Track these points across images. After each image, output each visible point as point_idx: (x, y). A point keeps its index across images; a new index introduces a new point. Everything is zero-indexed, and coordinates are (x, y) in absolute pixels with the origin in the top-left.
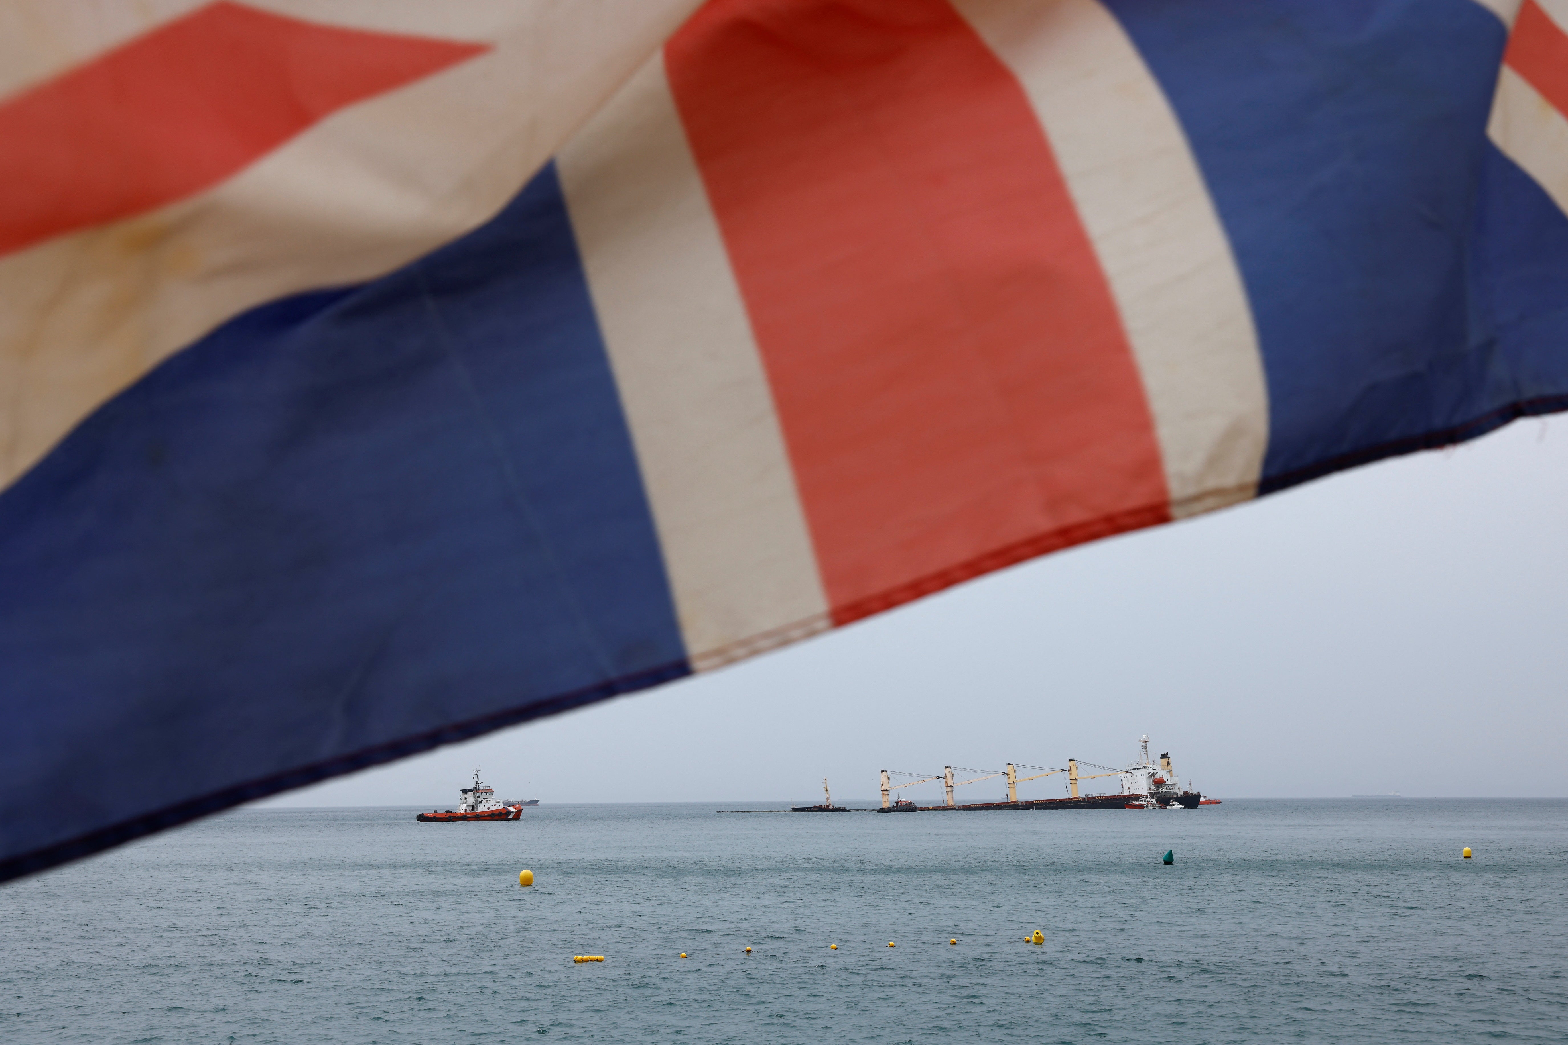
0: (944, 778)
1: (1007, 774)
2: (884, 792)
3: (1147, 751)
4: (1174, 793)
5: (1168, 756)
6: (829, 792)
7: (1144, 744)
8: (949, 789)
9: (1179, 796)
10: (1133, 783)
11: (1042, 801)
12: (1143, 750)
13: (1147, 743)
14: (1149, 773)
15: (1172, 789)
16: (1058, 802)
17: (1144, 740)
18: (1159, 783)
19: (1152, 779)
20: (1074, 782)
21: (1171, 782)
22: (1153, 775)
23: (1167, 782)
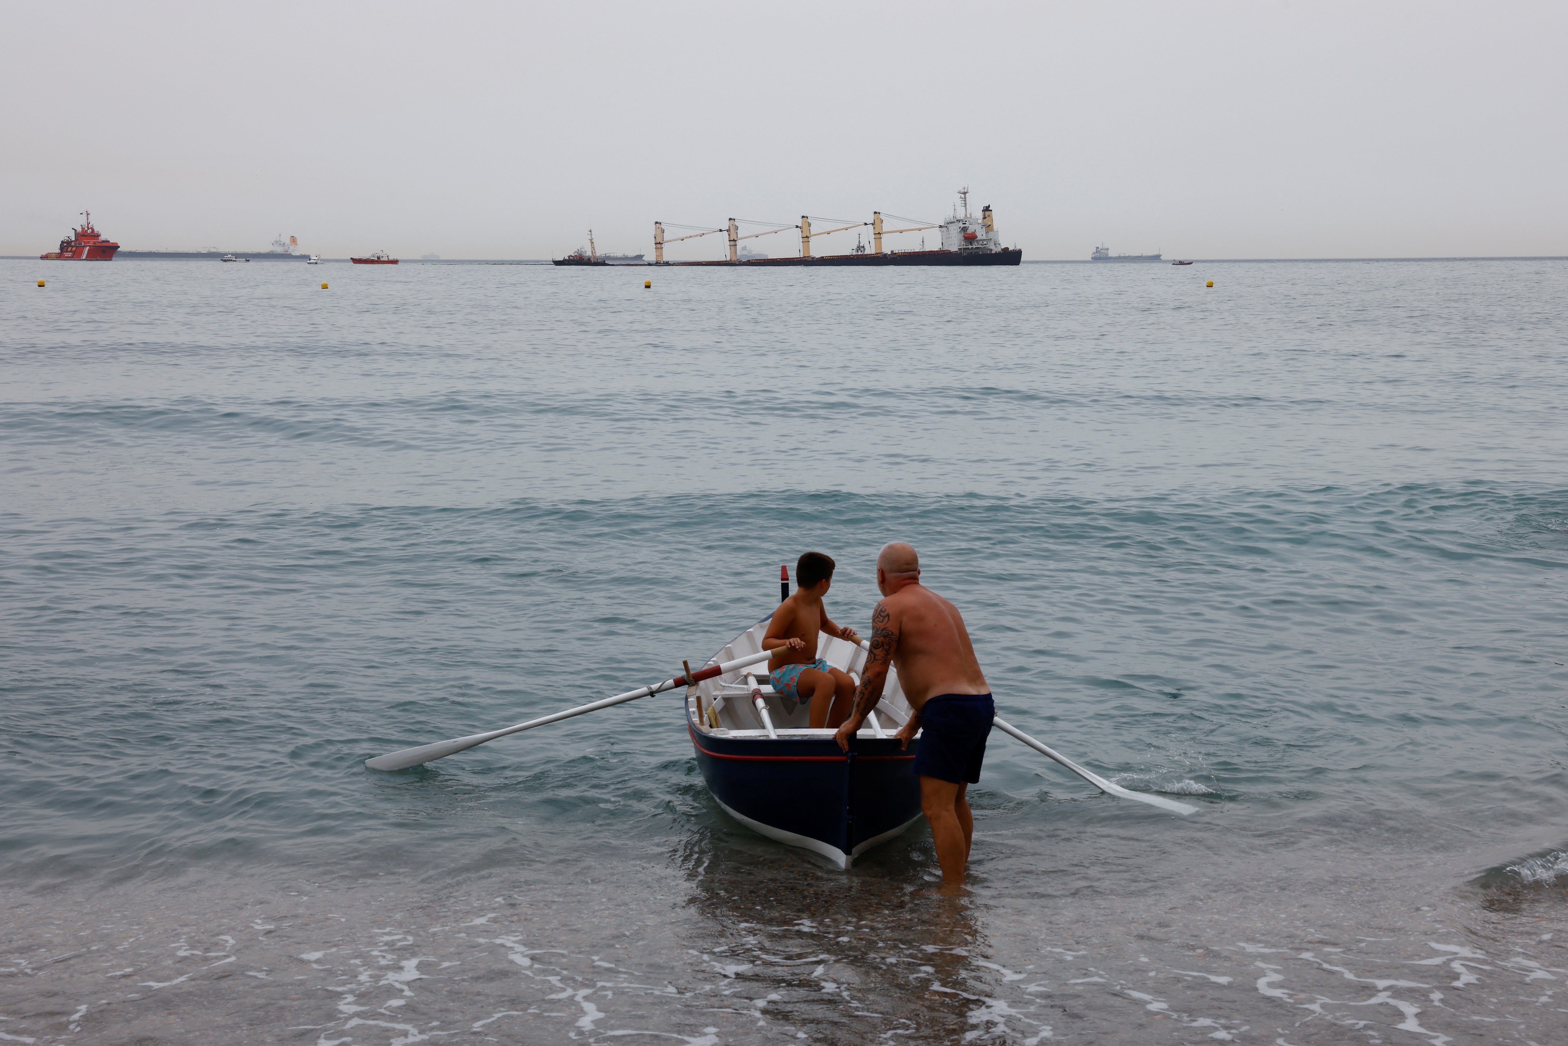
0: (727, 231)
1: (800, 228)
3: (965, 203)
4: (989, 248)
5: (990, 208)
7: (963, 196)
8: (732, 243)
9: (995, 251)
10: (947, 238)
11: (836, 256)
12: (962, 202)
13: (966, 194)
14: (960, 227)
15: (986, 244)
17: (963, 191)
18: (970, 238)
19: (963, 234)
20: (878, 236)
21: (984, 237)
22: (964, 229)
23: (979, 237)
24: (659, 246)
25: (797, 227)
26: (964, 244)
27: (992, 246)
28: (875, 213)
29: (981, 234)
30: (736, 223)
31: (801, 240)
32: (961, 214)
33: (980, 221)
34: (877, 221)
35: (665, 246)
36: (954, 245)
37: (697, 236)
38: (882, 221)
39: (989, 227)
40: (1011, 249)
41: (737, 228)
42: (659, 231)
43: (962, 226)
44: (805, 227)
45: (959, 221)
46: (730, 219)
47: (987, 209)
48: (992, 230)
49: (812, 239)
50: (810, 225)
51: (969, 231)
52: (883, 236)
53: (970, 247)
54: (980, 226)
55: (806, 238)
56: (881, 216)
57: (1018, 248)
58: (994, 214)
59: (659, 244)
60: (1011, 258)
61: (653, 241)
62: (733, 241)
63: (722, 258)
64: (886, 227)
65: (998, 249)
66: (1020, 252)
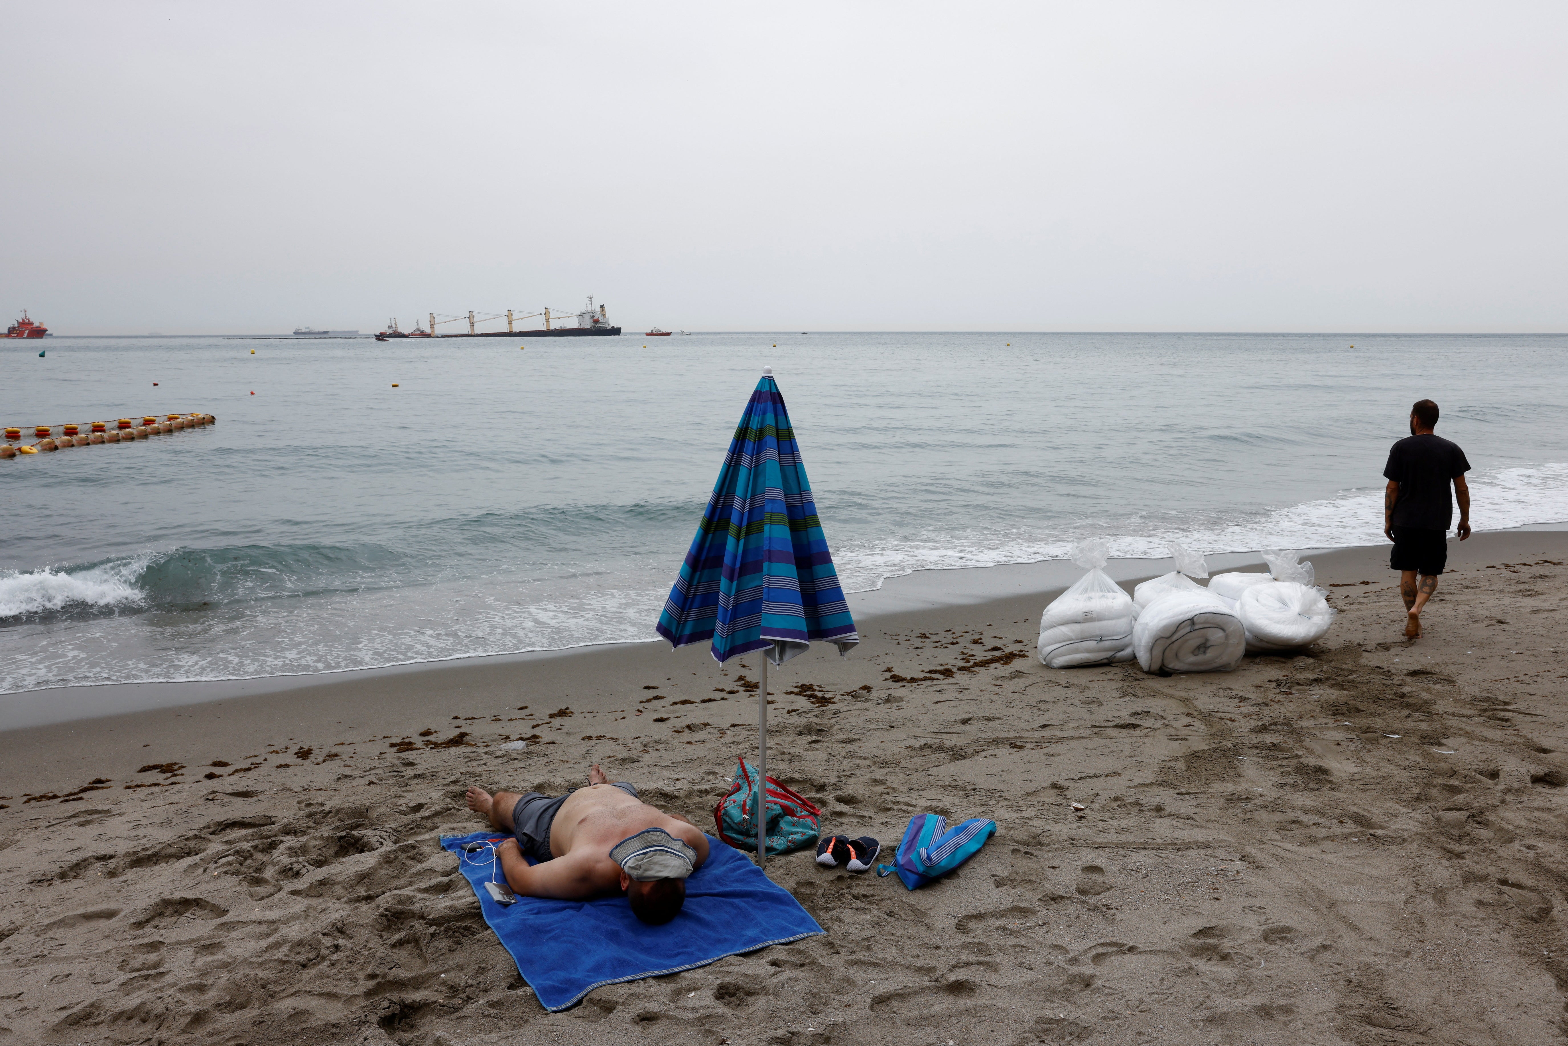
0: (469, 318)
3: (591, 303)
5: (604, 306)
7: (589, 300)
9: (608, 329)
10: (583, 321)
11: (526, 331)
13: (591, 299)
15: (604, 325)
16: (535, 332)
17: (589, 297)
18: (596, 321)
19: (592, 319)
22: (593, 317)
26: (593, 325)
27: (607, 326)
28: (545, 308)
29: (601, 320)
30: (473, 314)
31: (508, 323)
32: (589, 309)
33: (599, 313)
34: (547, 313)
35: (436, 326)
36: (588, 324)
37: (453, 320)
38: (549, 313)
39: (604, 315)
40: (616, 327)
41: (474, 316)
42: (432, 318)
43: (591, 315)
44: (509, 316)
45: (589, 313)
47: (602, 307)
48: (606, 317)
49: (513, 322)
50: (512, 315)
51: (595, 318)
52: (550, 320)
53: (597, 326)
54: (600, 315)
55: (510, 322)
56: (549, 310)
57: (619, 327)
58: (606, 309)
59: (432, 325)
60: (616, 332)
61: (429, 323)
62: (472, 324)
63: (466, 333)
64: (551, 316)
65: (609, 327)
66: (620, 329)
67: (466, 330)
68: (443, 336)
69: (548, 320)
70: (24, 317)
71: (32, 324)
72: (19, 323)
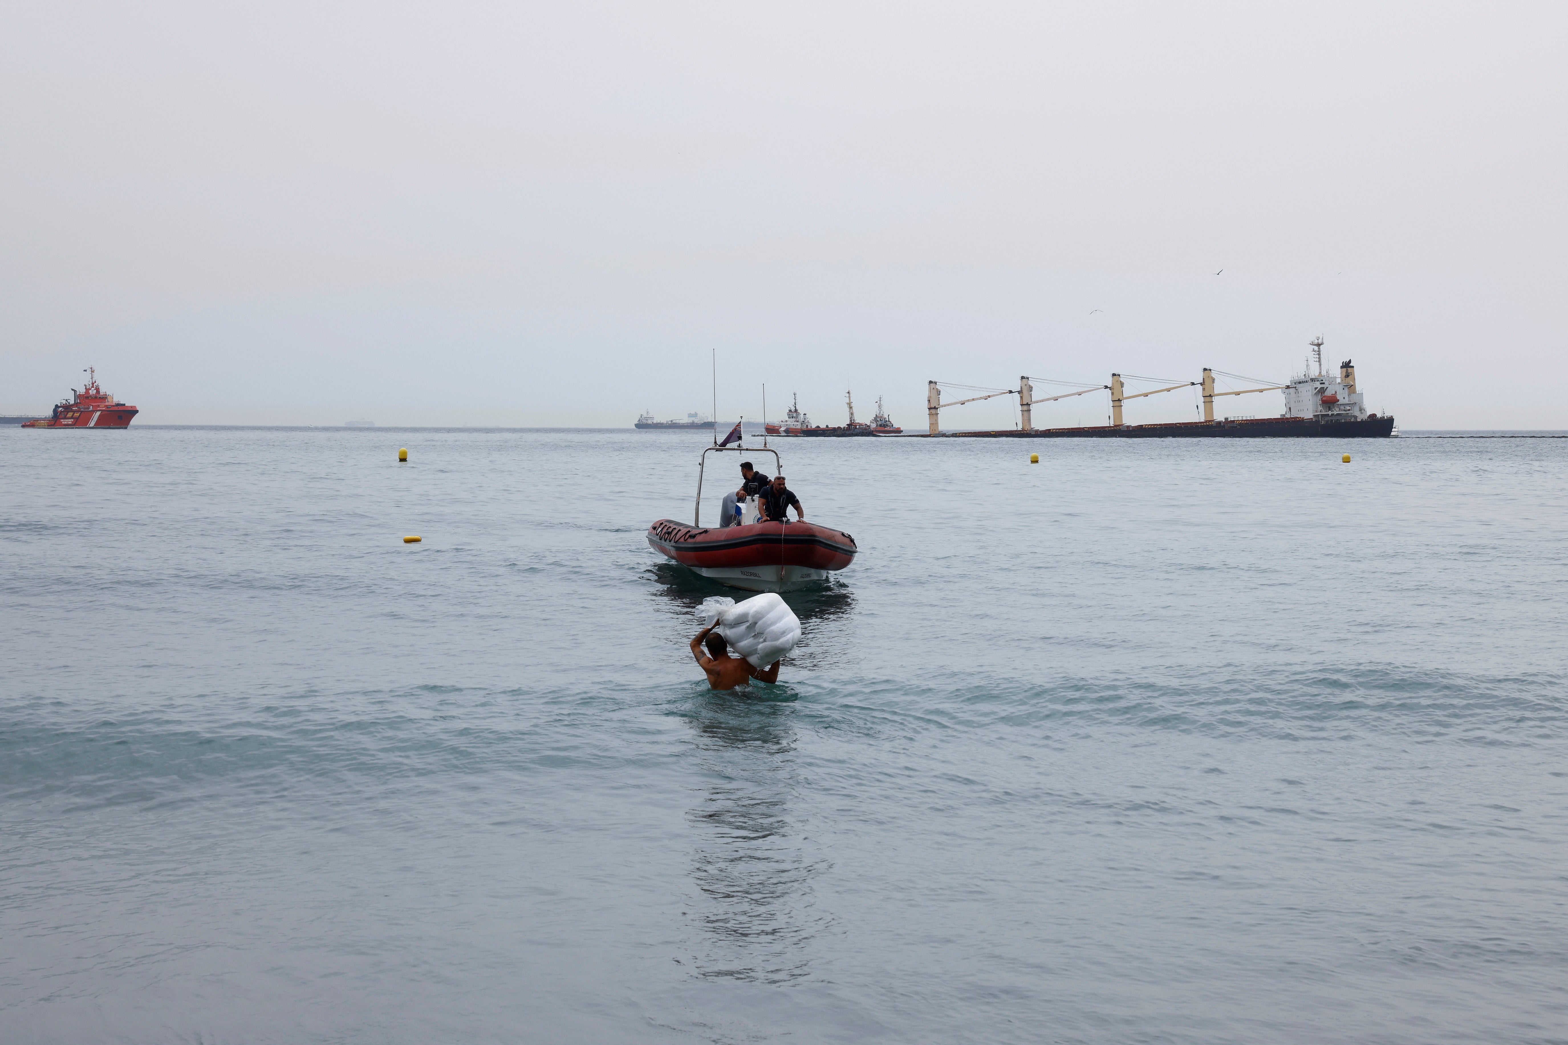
0: (1019, 392)
1: (1110, 388)
2: (932, 411)
3: (1319, 358)
4: (1351, 416)
5: (1351, 365)
6: (855, 410)
7: (1316, 348)
8: (1025, 408)
9: (1359, 420)
10: (1297, 402)
11: (1155, 425)
12: (1316, 356)
13: (1321, 346)
14: (1316, 388)
15: (1349, 410)
16: (1178, 427)
17: (1316, 342)
18: (1329, 402)
19: (1319, 397)
20: (1208, 399)
21: (1346, 401)
22: (1322, 391)
23: (1341, 401)
24: (933, 411)
25: (1106, 387)
26: (1320, 410)
27: (1356, 412)
28: (1205, 370)
29: (1343, 397)
30: (1030, 383)
31: (1111, 404)
32: (1314, 372)
33: (1339, 380)
34: (1207, 381)
35: (941, 411)
36: (1308, 409)
37: (981, 398)
38: (1213, 380)
39: (1351, 388)
40: (1379, 415)
41: (1031, 389)
42: (934, 393)
43: (1319, 386)
44: (1116, 388)
45: (1312, 380)
46: (1023, 378)
47: (1347, 366)
48: (1354, 392)
49: (1125, 403)
50: (1122, 385)
51: (1329, 393)
52: (1215, 399)
53: (1330, 413)
54: (1341, 386)
55: (1117, 402)
56: (1213, 375)
57: (1388, 414)
58: (1358, 372)
59: (933, 409)
60: (1379, 427)
61: (926, 405)
62: (1026, 406)
63: (1012, 427)
64: (1218, 388)
65: (1361, 417)
66: (1391, 421)
67: (1014, 422)
68: (955, 435)
69: (1209, 398)
70: (88, 382)
71: (104, 398)
72: (77, 396)
